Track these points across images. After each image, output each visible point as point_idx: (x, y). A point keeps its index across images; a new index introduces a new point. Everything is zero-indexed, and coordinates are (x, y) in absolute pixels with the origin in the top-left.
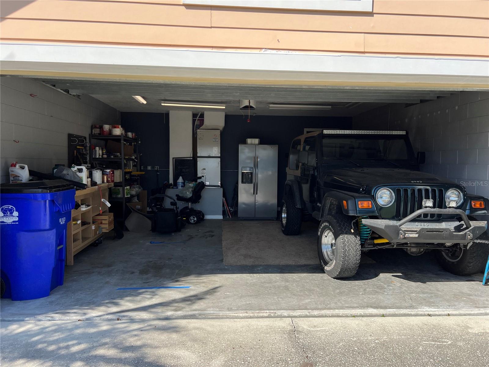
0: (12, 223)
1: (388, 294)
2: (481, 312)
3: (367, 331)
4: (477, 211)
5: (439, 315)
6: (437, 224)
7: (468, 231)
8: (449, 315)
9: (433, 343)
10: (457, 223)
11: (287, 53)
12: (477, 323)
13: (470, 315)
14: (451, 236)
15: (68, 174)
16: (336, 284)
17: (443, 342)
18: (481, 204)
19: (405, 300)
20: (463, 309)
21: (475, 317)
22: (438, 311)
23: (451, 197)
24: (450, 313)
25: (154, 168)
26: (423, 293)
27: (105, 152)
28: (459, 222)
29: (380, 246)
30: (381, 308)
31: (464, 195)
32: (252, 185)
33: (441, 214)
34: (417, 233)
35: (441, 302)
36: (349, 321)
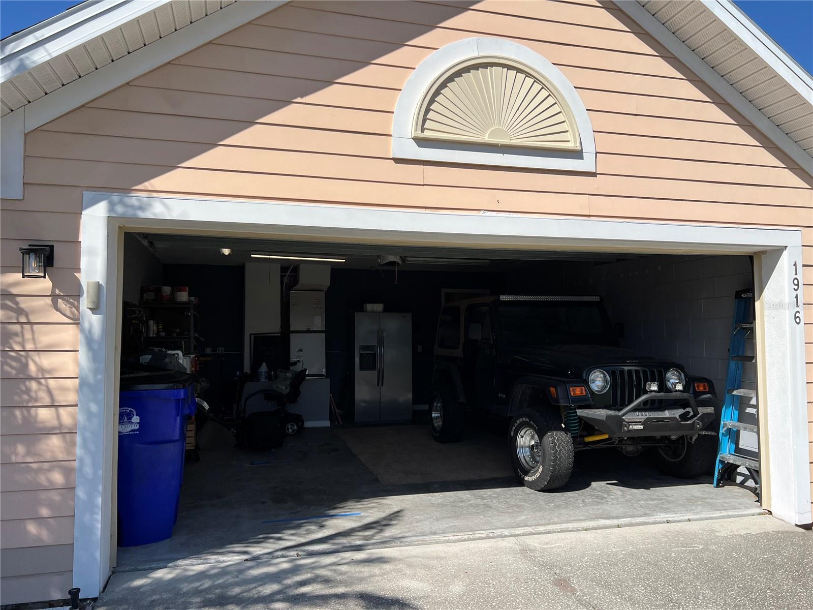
0: (130, 433)
1: (612, 504)
2: (724, 514)
3: (608, 544)
4: (702, 395)
5: (680, 521)
6: (660, 413)
7: (696, 420)
8: (689, 520)
9: (684, 549)
10: (681, 411)
11: (508, 216)
12: (721, 526)
13: (712, 518)
14: (679, 427)
15: (171, 363)
16: (545, 497)
17: (693, 547)
18: (704, 387)
19: (635, 509)
20: (704, 513)
21: (718, 520)
22: (677, 517)
23: (671, 379)
24: (690, 517)
25: (216, 351)
26: (652, 500)
27: (162, 328)
28: (683, 410)
29: (592, 445)
30: (613, 518)
31: (686, 376)
32: (375, 373)
33: (663, 400)
34: (642, 425)
35: (676, 508)
36: (583, 534)
